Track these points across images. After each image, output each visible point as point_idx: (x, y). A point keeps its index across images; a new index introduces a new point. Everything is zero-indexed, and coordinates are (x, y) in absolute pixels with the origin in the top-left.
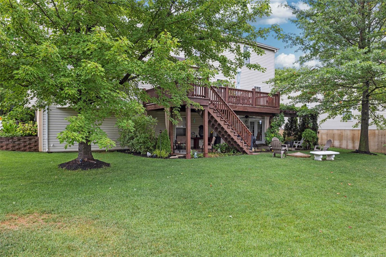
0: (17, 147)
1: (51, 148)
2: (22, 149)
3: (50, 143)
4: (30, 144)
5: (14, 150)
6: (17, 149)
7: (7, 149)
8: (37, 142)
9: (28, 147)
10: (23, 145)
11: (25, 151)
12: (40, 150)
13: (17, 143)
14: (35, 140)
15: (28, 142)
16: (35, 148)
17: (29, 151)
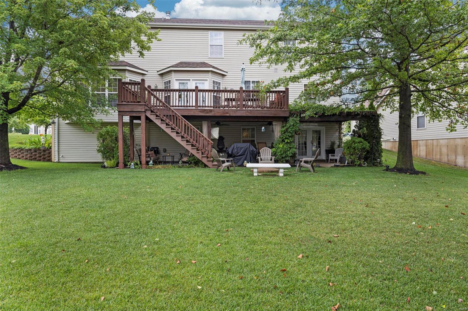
0: (33, 157)
1: (60, 158)
2: (38, 159)
3: (60, 154)
4: (44, 155)
5: (31, 160)
6: (33, 159)
7: (26, 159)
8: (50, 153)
9: (42, 157)
10: (38, 155)
11: (40, 160)
12: (52, 161)
13: (33, 154)
14: (49, 151)
15: (42, 154)
16: (49, 158)
17: (43, 161)
